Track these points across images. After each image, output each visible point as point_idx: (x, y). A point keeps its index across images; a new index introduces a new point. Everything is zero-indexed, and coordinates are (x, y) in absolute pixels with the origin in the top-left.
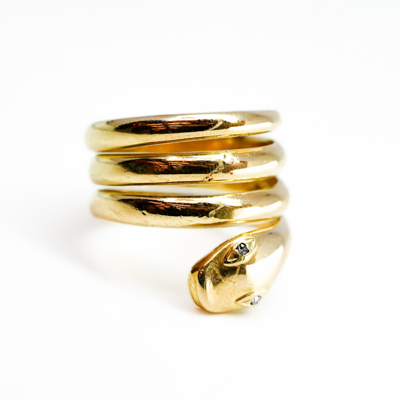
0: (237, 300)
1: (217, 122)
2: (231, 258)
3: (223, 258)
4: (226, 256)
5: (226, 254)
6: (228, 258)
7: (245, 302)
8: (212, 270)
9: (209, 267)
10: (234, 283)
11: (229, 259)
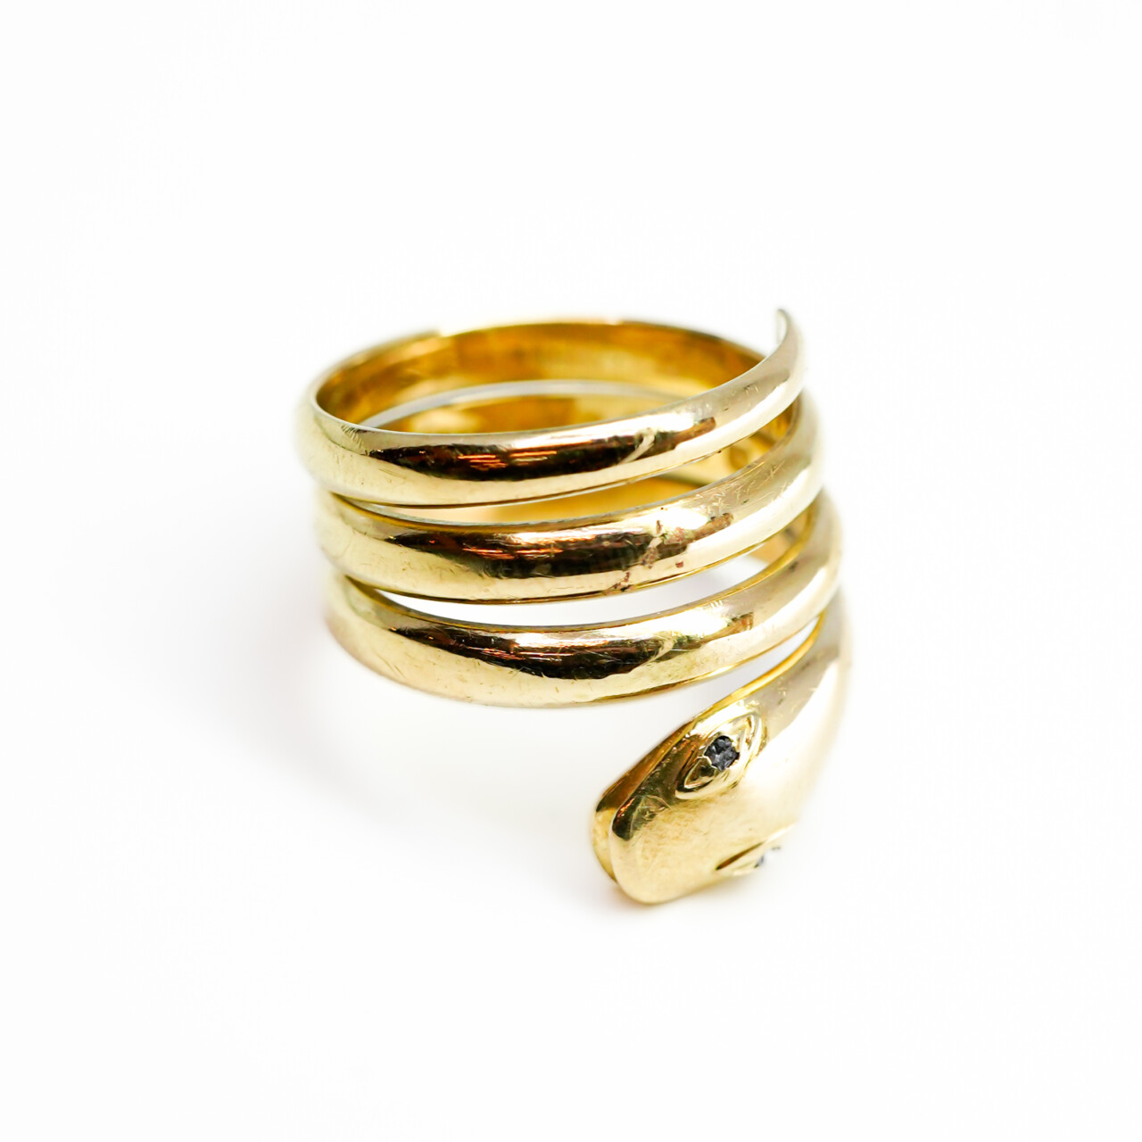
0: (720, 867)
1: (641, 440)
2: (693, 779)
3: (674, 780)
4: (680, 773)
5: (681, 767)
6: (687, 779)
7: (740, 868)
8: (646, 814)
9: (639, 807)
10: (705, 834)
11: (688, 783)
